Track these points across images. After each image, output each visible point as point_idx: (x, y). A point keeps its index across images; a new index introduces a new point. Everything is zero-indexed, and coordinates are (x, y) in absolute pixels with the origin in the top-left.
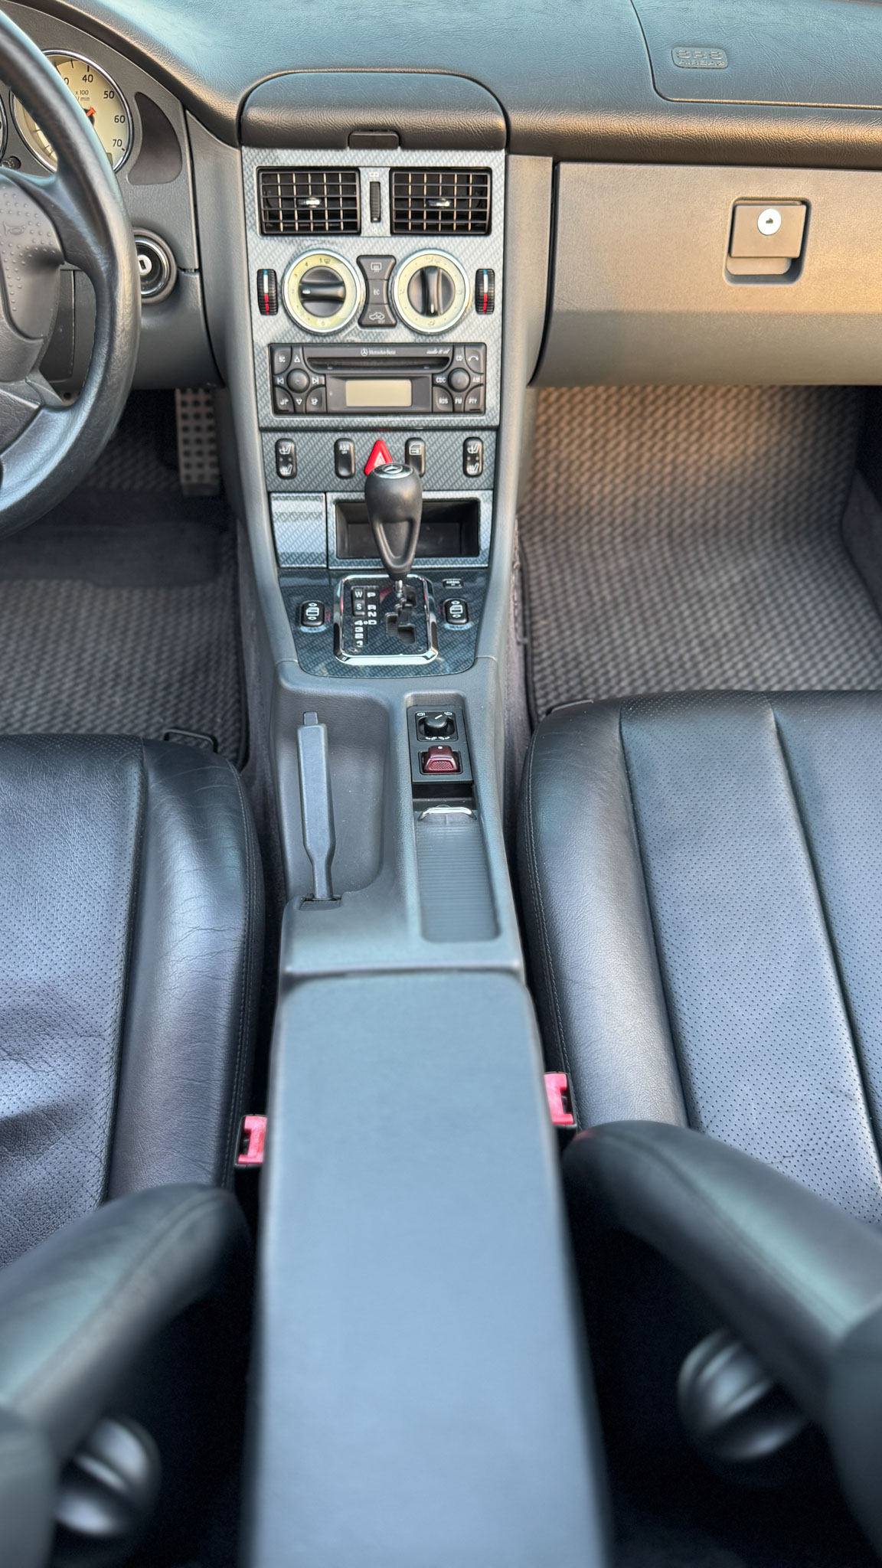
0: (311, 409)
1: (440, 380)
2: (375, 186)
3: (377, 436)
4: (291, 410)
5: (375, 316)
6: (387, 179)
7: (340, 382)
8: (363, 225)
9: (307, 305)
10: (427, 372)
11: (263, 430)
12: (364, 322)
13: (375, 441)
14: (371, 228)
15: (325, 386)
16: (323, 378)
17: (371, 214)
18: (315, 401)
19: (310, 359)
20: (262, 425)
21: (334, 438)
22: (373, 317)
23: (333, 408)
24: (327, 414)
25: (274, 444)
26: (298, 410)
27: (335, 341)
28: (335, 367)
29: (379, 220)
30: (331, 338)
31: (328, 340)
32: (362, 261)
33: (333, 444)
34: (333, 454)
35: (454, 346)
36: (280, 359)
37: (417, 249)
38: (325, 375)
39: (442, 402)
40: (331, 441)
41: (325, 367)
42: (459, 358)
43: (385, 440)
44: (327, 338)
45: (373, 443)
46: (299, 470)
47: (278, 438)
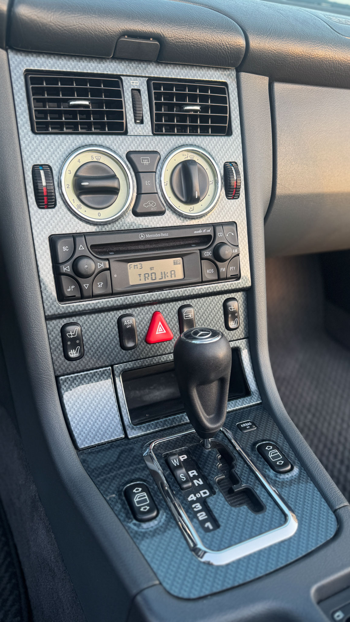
0: (97, 292)
1: (208, 254)
2: (136, 92)
3: (155, 308)
4: (78, 295)
5: (148, 204)
6: (146, 87)
7: (123, 264)
8: (129, 125)
9: (83, 197)
10: (195, 249)
11: (48, 318)
12: (139, 210)
13: (153, 312)
14: (136, 128)
15: (109, 269)
16: (107, 262)
17: (135, 116)
18: (100, 285)
19: (92, 246)
20: (48, 313)
21: (116, 316)
22: (146, 205)
23: (117, 289)
24: (113, 294)
25: (59, 330)
26: (85, 294)
27: (113, 229)
28: (117, 252)
29: (142, 122)
30: (109, 226)
31: (107, 228)
32: (132, 156)
33: (116, 320)
34: (117, 329)
35: (214, 226)
36: (64, 249)
37: (177, 145)
38: (108, 260)
39: (209, 272)
40: (114, 318)
41: (106, 253)
42: (219, 234)
43: (161, 311)
44: (106, 226)
45: (151, 315)
46: (86, 349)
47: (63, 324)
